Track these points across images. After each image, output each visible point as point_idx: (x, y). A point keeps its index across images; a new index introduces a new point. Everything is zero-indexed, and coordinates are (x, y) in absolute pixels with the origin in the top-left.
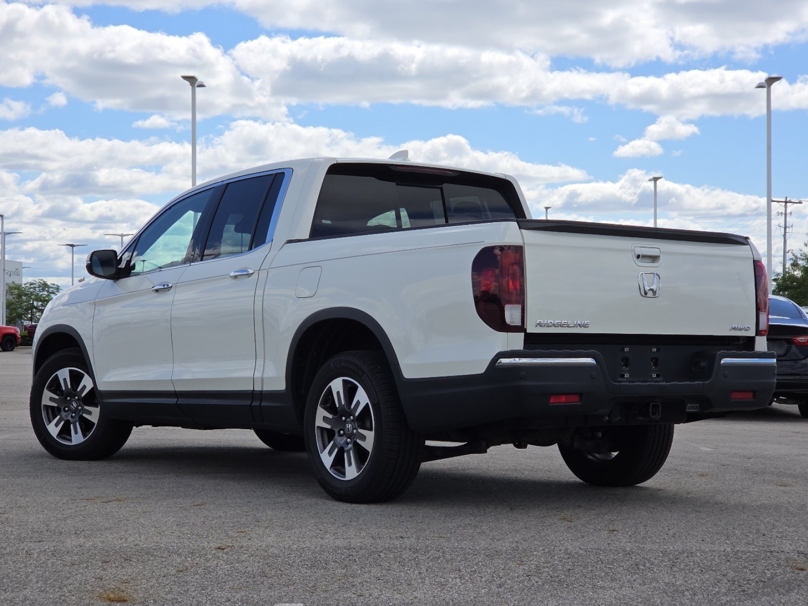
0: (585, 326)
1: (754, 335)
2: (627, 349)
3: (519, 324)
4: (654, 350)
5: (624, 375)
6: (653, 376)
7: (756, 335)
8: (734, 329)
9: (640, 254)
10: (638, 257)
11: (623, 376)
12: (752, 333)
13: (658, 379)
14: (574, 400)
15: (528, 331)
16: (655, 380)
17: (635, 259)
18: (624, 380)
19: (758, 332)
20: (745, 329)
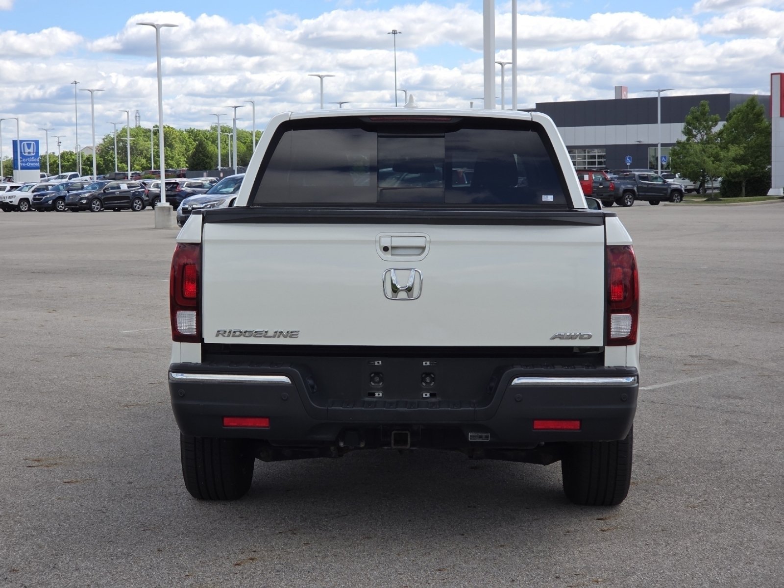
0: (292, 334)
1: (601, 344)
2: (378, 363)
3: (194, 332)
4: (427, 363)
5: (374, 395)
6: (424, 396)
7: (603, 348)
8: (561, 337)
9: (388, 245)
10: (386, 249)
11: (372, 395)
12: (597, 341)
13: (433, 400)
14: (263, 424)
15: (206, 342)
16: (428, 401)
17: (381, 251)
18: (374, 399)
19: (610, 341)
20: (581, 337)
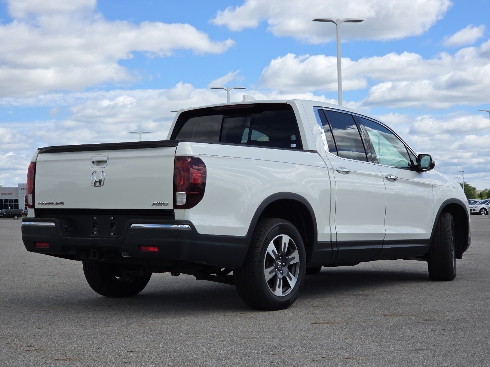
0: (61, 204)
1: (172, 208)
2: (95, 218)
3: (32, 203)
4: (112, 218)
6: (111, 234)
7: (174, 209)
8: (156, 204)
9: (94, 160)
10: (93, 162)
11: (93, 233)
12: (171, 207)
13: (115, 236)
15: (35, 208)
16: (113, 236)
17: (92, 164)
18: (94, 236)
19: (176, 206)
20: (163, 204)
